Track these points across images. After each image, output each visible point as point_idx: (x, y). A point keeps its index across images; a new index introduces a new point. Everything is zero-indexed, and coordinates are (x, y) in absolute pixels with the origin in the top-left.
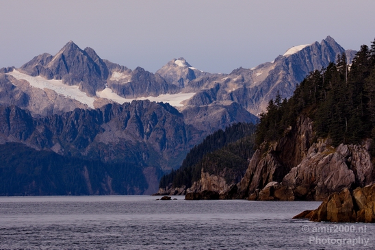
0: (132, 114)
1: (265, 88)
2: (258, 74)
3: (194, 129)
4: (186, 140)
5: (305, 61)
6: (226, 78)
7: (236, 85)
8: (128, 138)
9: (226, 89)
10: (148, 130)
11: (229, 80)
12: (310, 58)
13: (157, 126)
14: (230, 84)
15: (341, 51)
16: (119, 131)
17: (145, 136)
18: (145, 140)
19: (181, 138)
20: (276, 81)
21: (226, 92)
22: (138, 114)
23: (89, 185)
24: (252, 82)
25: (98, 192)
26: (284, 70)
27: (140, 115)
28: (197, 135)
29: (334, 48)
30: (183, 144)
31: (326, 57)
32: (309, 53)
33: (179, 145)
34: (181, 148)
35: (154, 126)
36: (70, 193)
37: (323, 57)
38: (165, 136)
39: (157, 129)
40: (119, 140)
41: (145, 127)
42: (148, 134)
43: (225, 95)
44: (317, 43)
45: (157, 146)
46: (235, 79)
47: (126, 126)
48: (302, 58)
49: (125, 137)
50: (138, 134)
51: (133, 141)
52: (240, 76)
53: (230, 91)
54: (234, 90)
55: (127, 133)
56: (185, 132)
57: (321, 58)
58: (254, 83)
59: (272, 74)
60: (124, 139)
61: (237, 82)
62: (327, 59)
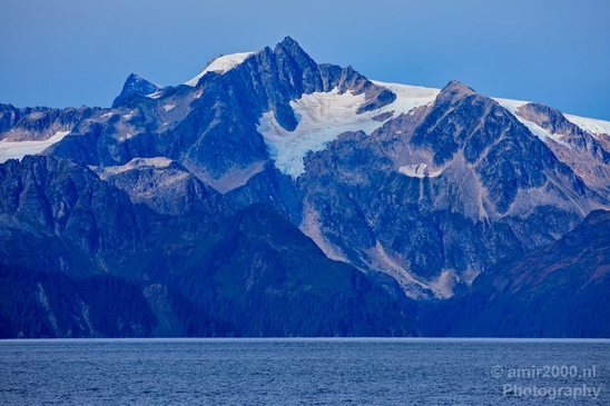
0: (28, 182)
1: (189, 135)
2: (168, 108)
3: (152, 212)
4: (138, 233)
5: (251, 84)
6: (110, 114)
7: (132, 128)
8: (26, 227)
9: (114, 136)
10: (61, 213)
11: (116, 118)
12: (258, 77)
13: (78, 204)
14: (120, 126)
15: (311, 66)
16: (5, 215)
17: (57, 225)
18: (57, 233)
19: (129, 228)
20: (210, 121)
21: (115, 141)
22: (39, 183)
23: (52, 319)
24: (159, 122)
25: (70, 332)
26: (222, 100)
27: (43, 184)
28: (158, 223)
29: (299, 62)
30: (134, 241)
31: (286, 76)
32: (256, 68)
33: (126, 243)
34: (131, 248)
35: (72, 205)
36: (21, 334)
37: (281, 77)
38: (94, 224)
39: (79, 210)
40: (10, 233)
41: (54, 208)
42: (63, 221)
43: (113, 147)
44: (267, 49)
45: (84, 244)
46: (128, 117)
47: (17, 206)
48: (247, 78)
49: (19, 227)
50: (42, 222)
51: (37, 235)
52: (137, 110)
53: (122, 139)
54: (129, 136)
55: (21, 218)
56: (134, 217)
57: (278, 78)
58: (164, 126)
59: (200, 108)
60: (19, 231)
61: (132, 121)
62: (289, 80)
